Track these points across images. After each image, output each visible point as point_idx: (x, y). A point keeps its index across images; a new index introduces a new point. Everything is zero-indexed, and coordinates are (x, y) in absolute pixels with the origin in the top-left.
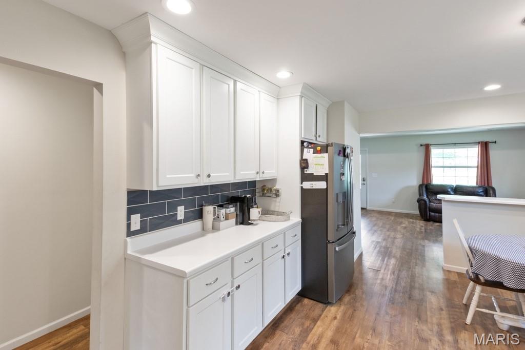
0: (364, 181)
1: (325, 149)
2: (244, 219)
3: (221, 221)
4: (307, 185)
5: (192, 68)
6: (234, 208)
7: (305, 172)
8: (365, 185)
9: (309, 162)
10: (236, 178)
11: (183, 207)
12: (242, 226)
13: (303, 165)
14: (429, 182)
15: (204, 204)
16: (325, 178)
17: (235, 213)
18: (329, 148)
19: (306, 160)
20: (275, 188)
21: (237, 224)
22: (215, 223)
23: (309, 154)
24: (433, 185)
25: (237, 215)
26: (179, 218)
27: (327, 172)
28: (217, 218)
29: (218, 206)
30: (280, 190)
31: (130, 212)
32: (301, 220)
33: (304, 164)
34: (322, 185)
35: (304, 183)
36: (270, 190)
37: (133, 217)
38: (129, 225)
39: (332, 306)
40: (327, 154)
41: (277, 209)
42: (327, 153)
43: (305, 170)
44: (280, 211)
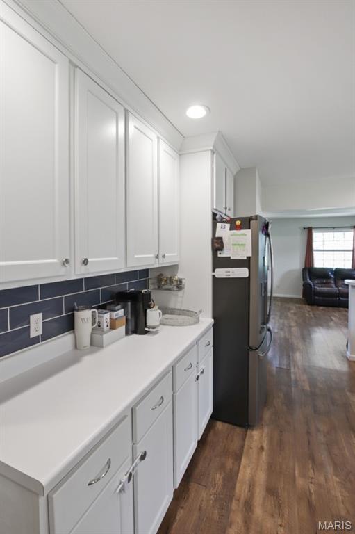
1: (246, 223)
2: (138, 326)
3: (103, 332)
4: (222, 273)
5: (55, 63)
6: (123, 310)
7: (219, 256)
9: (225, 242)
10: (128, 266)
11: (40, 315)
12: (135, 336)
13: (217, 246)
14: (311, 266)
15: (76, 308)
16: (246, 263)
17: (125, 317)
18: (252, 222)
19: (221, 238)
20: (176, 277)
21: (127, 333)
22: (94, 335)
23: (224, 231)
24: (316, 269)
25: (127, 320)
26: (33, 334)
27: (250, 255)
28: (97, 327)
29: (98, 308)
30: (183, 281)
32: (213, 320)
33: (217, 244)
34: (242, 273)
35: (217, 270)
36: (171, 280)
39: (253, 430)
40: (250, 231)
41: (178, 307)
42: (249, 228)
43: (219, 252)
44: (182, 309)
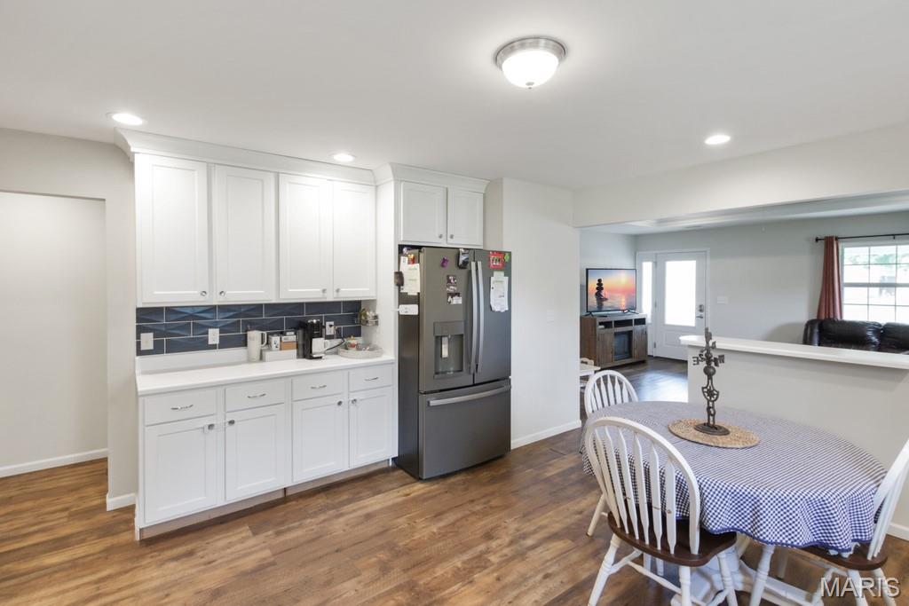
0: (701, 311)
2: (306, 352)
3: (272, 350)
4: (403, 309)
5: (194, 171)
6: (294, 336)
7: (402, 291)
8: (703, 319)
9: (405, 275)
10: (281, 297)
11: (216, 331)
12: (304, 359)
14: (832, 317)
15: (249, 329)
17: (296, 343)
18: (421, 256)
19: (399, 273)
21: (298, 357)
23: (404, 265)
24: (844, 323)
25: (298, 345)
26: (210, 342)
27: (419, 290)
30: (379, 317)
31: (140, 330)
33: (397, 279)
35: (400, 306)
37: (143, 335)
38: (138, 344)
42: (419, 263)
43: (401, 287)
